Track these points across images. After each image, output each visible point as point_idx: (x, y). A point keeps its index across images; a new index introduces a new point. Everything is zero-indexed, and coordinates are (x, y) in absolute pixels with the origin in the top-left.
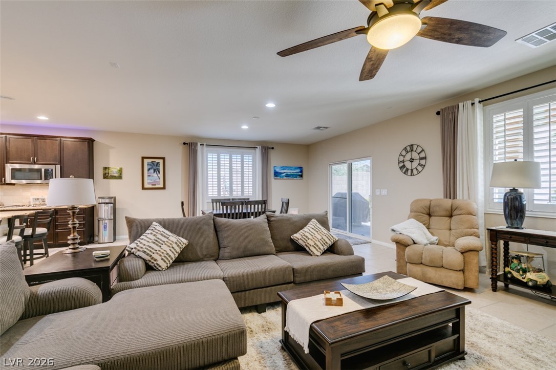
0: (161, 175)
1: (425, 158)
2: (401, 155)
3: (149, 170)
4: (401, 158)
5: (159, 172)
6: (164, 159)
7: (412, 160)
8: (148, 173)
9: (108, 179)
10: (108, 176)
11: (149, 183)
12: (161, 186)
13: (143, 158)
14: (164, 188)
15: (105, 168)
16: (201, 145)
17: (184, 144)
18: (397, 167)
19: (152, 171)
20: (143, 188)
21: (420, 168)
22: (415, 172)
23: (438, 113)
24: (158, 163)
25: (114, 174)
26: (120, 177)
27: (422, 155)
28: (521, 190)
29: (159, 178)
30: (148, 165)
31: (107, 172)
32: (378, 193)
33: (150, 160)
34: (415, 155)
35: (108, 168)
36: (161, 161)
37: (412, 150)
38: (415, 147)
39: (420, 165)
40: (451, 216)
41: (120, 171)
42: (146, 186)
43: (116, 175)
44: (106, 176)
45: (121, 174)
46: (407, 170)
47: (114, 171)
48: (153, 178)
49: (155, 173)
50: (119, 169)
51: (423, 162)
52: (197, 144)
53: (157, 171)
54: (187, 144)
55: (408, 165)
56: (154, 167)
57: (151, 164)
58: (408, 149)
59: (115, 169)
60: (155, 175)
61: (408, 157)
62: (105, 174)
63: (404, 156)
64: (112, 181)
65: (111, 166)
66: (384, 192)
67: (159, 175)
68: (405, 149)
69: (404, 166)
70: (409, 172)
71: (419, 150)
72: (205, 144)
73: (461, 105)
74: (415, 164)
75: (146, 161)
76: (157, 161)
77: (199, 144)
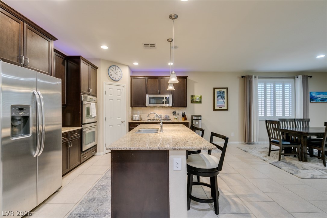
0: (225, 100)
3: (218, 97)
5: (224, 98)
6: (227, 88)
8: (217, 99)
9: (193, 103)
10: (193, 101)
11: (217, 106)
12: (226, 108)
13: (214, 89)
14: (227, 110)
15: (192, 96)
16: (255, 77)
17: (242, 77)
19: (220, 97)
20: (214, 110)
24: (224, 92)
25: (197, 100)
26: (200, 102)
29: (224, 103)
30: (217, 93)
31: (193, 98)
33: (219, 90)
35: (194, 96)
36: (225, 90)
41: (201, 98)
42: (216, 108)
43: (198, 101)
44: (192, 102)
45: (201, 100)
47: (197, 98)
48: (221, 103)
49: (222, 99)
50: (200, 96)
52: (252, 76)
53: (223, 97)
54: (245, 77)
56: (221, 94)
57: (219, 92)
59: (198, 96)
60: (222, 100)
62: (192, 100)
64: (196, 105)
65: (195, 95)
67: (224, 100)
72: (258, 76)
75: (216, 91)
76: (223, 90)
77: (253, 76)
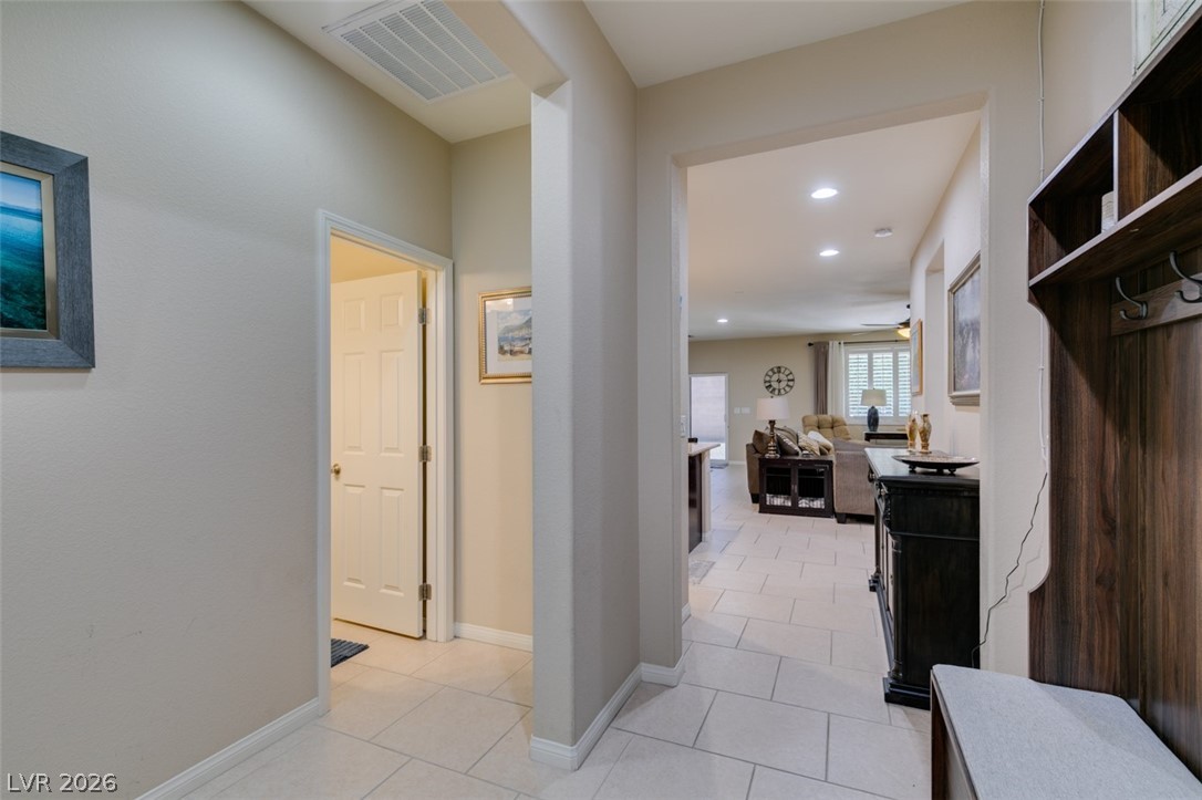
1: (793, 380)
2: (767, 375)
4: (768, 379)
7: (779, 381)
18: (763, 386)
21: (787, 389)
22: (782, 391)
23: (810, 344)
27: (790, 377)
28: (876, 407)
32: (737, 411)
34: (782, 376)
37: (779, 372)
38: (782, 370)
39: (788, 385)
40: (832, 428)
46: (774, 389)
51: (791, 383)
55: (775, 385)
58: (776, 370)
61: (775, 377)
63: (771, 377)
66: (746, 410)
68: (772, 370)
69: (770, 386)
70: (776, 392)
71: (787, 372)
73: (831, 343)
74: (783, 384)
